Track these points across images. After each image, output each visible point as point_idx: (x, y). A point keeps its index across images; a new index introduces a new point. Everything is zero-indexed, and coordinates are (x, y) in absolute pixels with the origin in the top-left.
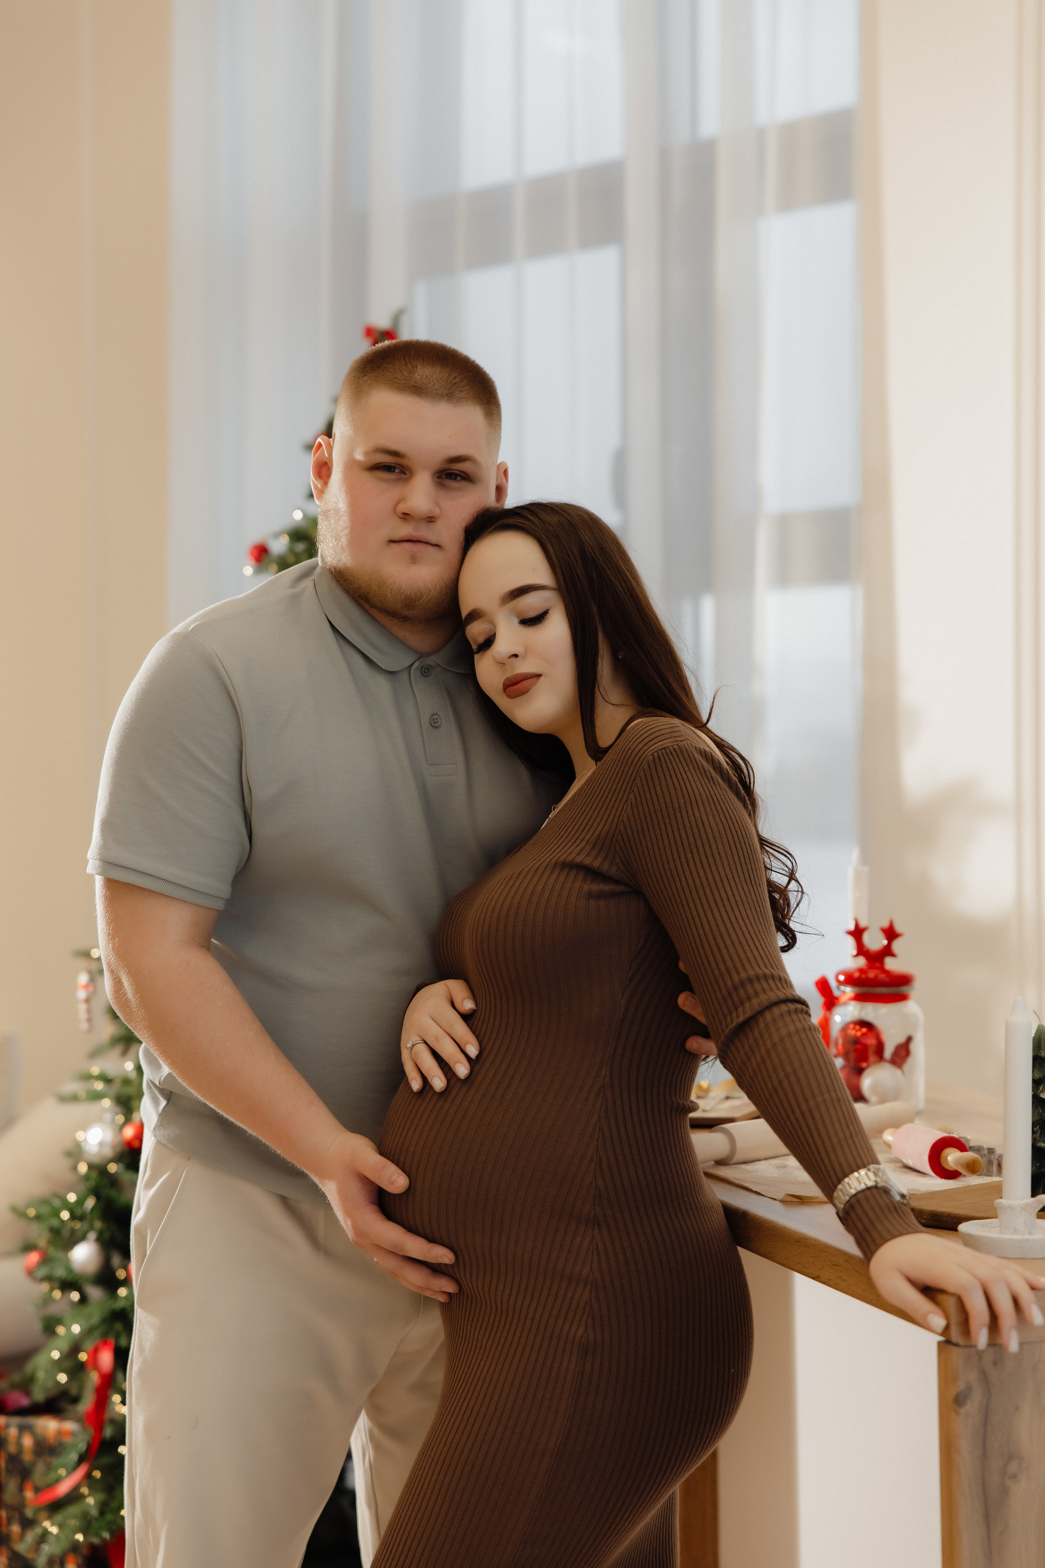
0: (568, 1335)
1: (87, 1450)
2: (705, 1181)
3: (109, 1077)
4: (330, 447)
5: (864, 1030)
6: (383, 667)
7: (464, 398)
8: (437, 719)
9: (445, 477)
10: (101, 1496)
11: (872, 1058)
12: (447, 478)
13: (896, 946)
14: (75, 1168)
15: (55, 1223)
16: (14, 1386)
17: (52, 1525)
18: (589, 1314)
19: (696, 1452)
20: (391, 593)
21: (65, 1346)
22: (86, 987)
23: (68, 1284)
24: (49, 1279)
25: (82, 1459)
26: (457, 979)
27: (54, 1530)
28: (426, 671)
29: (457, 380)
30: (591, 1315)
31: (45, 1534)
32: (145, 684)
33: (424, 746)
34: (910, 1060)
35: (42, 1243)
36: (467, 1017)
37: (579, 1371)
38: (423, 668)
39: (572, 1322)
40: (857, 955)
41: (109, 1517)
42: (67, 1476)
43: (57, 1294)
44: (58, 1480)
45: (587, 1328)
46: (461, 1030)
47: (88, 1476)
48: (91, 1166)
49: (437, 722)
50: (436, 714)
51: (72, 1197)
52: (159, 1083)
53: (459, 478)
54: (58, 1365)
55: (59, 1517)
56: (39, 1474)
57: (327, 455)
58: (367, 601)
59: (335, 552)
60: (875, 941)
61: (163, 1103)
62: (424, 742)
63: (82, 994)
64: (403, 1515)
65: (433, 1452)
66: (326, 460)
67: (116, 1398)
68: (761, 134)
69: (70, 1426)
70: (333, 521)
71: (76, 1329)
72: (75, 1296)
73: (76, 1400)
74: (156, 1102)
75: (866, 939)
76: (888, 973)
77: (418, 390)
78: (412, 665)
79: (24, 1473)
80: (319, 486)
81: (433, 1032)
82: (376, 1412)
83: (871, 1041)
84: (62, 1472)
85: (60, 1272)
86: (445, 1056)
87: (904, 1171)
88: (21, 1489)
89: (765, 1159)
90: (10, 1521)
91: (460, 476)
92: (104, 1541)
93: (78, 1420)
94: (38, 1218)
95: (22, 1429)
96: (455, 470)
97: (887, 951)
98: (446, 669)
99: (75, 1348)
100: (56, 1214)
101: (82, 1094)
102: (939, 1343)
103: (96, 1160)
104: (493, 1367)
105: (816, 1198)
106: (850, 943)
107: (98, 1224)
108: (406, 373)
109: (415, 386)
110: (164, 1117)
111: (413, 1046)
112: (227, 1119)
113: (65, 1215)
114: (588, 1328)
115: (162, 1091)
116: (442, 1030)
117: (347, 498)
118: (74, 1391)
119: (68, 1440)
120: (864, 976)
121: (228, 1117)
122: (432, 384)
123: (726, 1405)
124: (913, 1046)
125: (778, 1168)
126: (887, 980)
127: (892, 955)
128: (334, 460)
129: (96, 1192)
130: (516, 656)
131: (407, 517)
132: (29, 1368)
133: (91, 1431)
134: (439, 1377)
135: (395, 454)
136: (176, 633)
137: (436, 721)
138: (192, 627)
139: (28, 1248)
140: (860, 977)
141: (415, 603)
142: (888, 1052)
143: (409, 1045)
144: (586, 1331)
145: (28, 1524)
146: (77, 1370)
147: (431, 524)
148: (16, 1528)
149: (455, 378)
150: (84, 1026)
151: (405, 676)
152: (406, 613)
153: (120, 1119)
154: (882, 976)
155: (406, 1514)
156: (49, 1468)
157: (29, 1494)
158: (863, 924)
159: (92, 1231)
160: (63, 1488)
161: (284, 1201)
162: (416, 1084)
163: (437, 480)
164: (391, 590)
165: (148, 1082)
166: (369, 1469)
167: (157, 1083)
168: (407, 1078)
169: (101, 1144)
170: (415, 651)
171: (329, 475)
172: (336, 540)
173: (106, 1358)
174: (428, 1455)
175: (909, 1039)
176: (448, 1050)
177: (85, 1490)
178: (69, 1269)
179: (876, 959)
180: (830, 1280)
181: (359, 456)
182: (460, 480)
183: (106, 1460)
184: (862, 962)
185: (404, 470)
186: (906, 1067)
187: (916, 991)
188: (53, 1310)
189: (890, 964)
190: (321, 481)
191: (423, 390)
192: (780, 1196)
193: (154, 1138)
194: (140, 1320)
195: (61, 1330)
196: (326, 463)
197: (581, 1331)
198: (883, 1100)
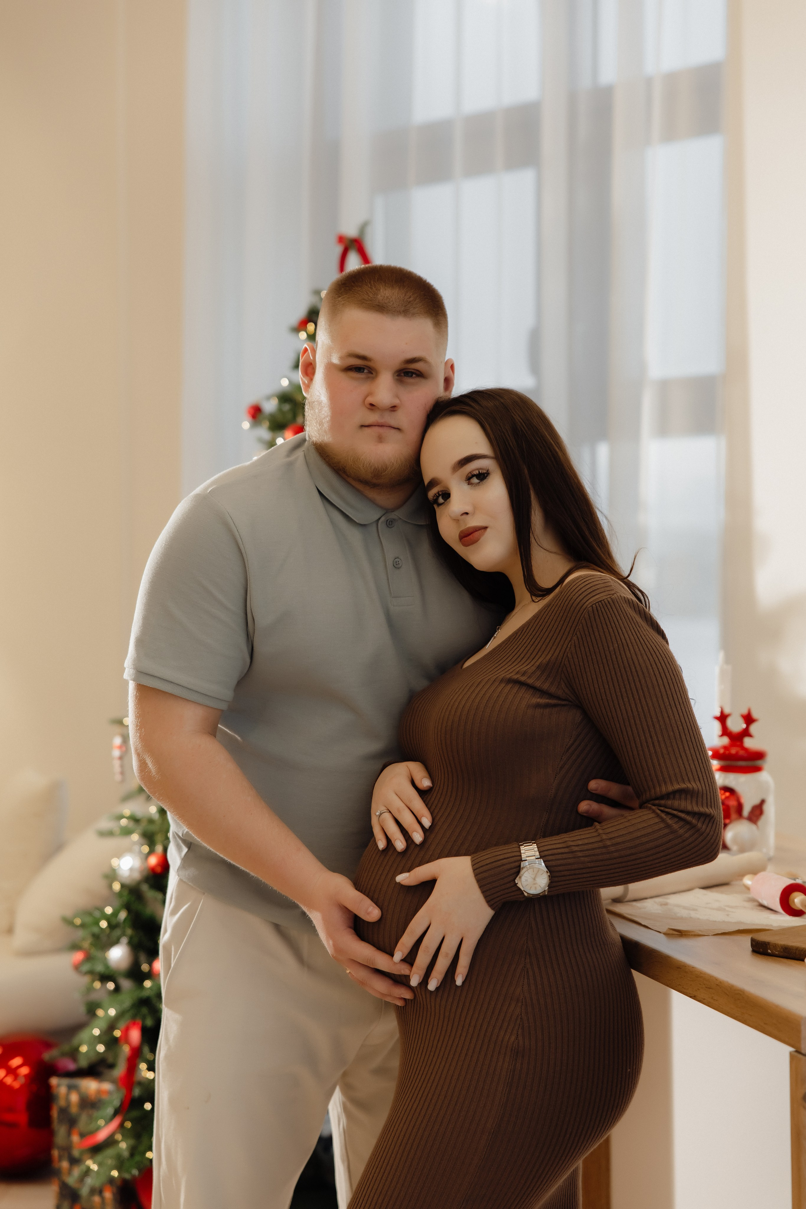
0: (502, 1041)
1: (120, 1106)
2: (607, 916)
3: (138, 818)
4: (314, 351)
5: (727, 794)
6: (357, 521)
7: (417, 313)
8: (398, 562)
9: (403, 375)
10: (132, 1142)
11: (734, 815)
12: (405, 376)
13: (753, 728)
14: (110, 887)
15: (95, 930)
16: (64, 1055)
17: (94, 1163)
18: (520, 1025)
19: (599, 1132)
20: (363, 466)
21: (104, 1024)
22: (120, 747)
23: (105, 978)
24: (91, 972)
25: (116, 1113)
26: (416, 761)
27: (94, 1167)
28: (391, 523)
29: (411, 299)
30: (521, 1026)
31: (88, 1171)
32: (172, 534)
33: (388, 582)
34: (763, 819)
35: (86, 944)
36: (423, 793)
37: (511, 1070)
38: (388, 521)
39: (506, 1031)
40: (722, 735)
41: (137, 1158)
42: (105, 1125)
43: (97, 985)
44: (98, 1129)
45: (517, 1035)
46: (418, 804)
47: (121, 1126)
48: (123, 886)
49: (399, 564)
50: (398, 558)
51: (109, 910)
52: (182, 835)
53: (414, 376)
54: (99, 1039)
55: (99, 1157)
56: (83, 1123)
57: (312, 358)
58: (345, 472)
59: (319, 434)
60: (736, 725)
61: (185, 850)
62: (388, 579)
63: (116, 753)
64: (371, 1177)
65: (396, 1128)
66: (311, 361)
67: (143, 1066)
68: (649, 82)
69: (107, 1086)
70: (317, 411)
71: (112, 1012)
72: (111, 986)
73: (112, 1066)
74: (179, 849)
75: (730, 723)
76: (746, 750)
77: (381, 308)
78: (379, 519)
79: (72, 1122)
80: (306, 382)
81: (397, 804)
82: (347, 1089)
83: (732, 803)
84: (101, 1122)
85: (100, 968)
86: (405, 825)
87: (761, 909)
88: (69, 1134)
89: (652, 897)
90: (60, 1158)
91: (415, 374)
92: (134, 1177)
93: (113, 1081)
94: (83, 926)
95: (70, 1088)
96: (411, 369)
97: (746, 733)
98: (405, 521)
99: (112, 1026)
100: (97, 923)
101: (117, 830)
102: (791, 1054)
103: (127, 881)
104: (443, 1063)
105: (693, 932)
106: (717, 726)
107: (129, 932)
108: (371, 295)
109: (379, 306)
110: (186, 861)
111: (381, 814)
112: (234, 865)
113: (104, 924)
114: (519, 1036)
115: (185, 841)
116: (403, 803)
117: (327, 393)
118: (110, 1060)
119: (104, 1097)
120: (727, 752)
121: (234, 863)
122: (392, 303)
123: (623, 1097)
124: (765, 807)
125: (661, 905)
126: (745, 755)
127: (750, 735)
128: (317, 363)
129: (127, 907)
130: (467, 513)
131: (373, 408)
132: (75, 1041)
133: (123, 1091)
134: (396, 1063)
135: (364, 358)
136: (197, 494)
137: (397, 563)
138: (210, 490)
139: (75, 947)
140: (724, 753)
141: (382, 473)
142: (746, 811)
143: (377, 814)
144: (517, 1038)
145: (74, 1161)
146: (112, 1043)
147: (393, 413)
148: (65, 1164)
149: (410, 297)
150: (118, 777)
151: (373, 528)
152: (375, 481)
153: (146, 849)
154: (742, 753)
155: (373, 1176)
156: (91, 1118)
157: (75, 1138)
158: (727, 711)
159: (124, 937)
160: (102, 1135)
161: (277, 927)
162: (381, 844)
163: (397, 377)
164: (364, 464)
165: (173, 833)
166: (343, 1134)
167: (181, 835)
168: (375, 838)
169: (131, 869)
170: (381, 507)
171: (313, 373)
172: (320, 425)
173: (135, 1035)
174: (391, 1130)
175: (763, 802)
176: (408, 820)
177: (118, 1137)
178: (107, 966)
179: (737, 738)
180: (704, 999)
181: (336, 360)
182: (415, 377)
183: (135, 1114)
184: (726, 740)
185: (370, 370)
186: (761, 822)
187: (768, 764)
188: (94, 997)
189: (748, 743)
190: (308, 378)
191: (385, 308)
192: (664, 929)
193: (177, 876)
194: (167, 1017)
195: (100, 1013)
196: (311, 364)
197: (513, 1038)
198: (742, 850)
